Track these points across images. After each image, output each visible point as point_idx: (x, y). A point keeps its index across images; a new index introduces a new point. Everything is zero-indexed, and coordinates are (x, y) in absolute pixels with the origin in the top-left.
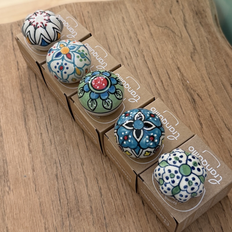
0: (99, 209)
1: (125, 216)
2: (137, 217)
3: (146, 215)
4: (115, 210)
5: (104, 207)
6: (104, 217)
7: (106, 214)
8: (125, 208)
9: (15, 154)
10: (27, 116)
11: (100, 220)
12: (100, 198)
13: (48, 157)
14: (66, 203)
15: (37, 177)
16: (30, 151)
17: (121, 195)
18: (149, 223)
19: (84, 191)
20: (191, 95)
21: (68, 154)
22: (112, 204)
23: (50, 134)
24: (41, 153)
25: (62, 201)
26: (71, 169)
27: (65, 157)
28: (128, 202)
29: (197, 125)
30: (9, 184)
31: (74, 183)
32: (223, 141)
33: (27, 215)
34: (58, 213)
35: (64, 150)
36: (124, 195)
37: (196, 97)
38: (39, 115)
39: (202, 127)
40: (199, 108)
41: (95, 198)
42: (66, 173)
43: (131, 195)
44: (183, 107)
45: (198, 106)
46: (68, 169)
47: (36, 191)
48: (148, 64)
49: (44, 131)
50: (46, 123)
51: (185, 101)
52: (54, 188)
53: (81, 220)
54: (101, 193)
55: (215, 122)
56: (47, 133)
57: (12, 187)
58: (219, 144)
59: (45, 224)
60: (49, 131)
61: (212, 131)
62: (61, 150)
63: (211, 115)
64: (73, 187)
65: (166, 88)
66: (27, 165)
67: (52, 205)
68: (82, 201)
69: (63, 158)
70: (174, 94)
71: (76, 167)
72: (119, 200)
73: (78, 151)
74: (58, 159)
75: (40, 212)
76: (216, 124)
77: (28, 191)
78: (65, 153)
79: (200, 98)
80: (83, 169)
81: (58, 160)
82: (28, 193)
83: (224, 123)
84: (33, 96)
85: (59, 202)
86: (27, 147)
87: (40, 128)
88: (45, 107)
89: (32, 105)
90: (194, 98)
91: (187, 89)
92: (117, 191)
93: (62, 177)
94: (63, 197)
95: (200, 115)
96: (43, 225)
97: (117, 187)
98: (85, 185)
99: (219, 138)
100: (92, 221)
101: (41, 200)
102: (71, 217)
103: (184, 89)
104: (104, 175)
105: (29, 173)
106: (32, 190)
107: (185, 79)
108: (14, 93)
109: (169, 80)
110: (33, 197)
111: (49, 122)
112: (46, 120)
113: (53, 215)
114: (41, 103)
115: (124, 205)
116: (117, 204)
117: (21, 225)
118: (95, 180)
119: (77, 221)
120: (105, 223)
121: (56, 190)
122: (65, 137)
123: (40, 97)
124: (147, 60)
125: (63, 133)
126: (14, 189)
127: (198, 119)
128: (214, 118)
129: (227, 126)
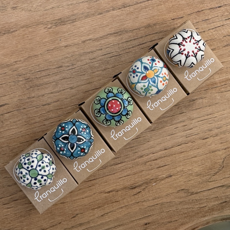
0: (32, 103)
1: (26, 125)
2: (25, 134)
3: (27, 142)
4: (31, 116)
5: (33, 108)
6: (25, 108)
7: (28, 110)
8: (32, 125)
9: (81, 28)
10: (120, 35)
11: (23, 105)
12: (41, 104)
13: (79, 57)
14: (37, 77)
15: (60, 50)
16: (84, 41)
17: (43, 121)
18: (21, 143)
19: (47, 91)
20: (140, 186)
21: (81, 75)
22: (36, 114)
23: (101, 58)
24: (82, 51)
25: (39, 73)
26: (67, 79)
27: (78, 73)
28: (37, 127)
29: (108, 189)
30: (53, 27)
31: (54, 82)
32: (92, 209)
33: (27, 46)
34: (29, 70)
35: (85, 72)
36: (43, 124)
37: (137, 190)
38: (120, 45)
39: (105, 193)
40: (126, 192)
41: (41, 101)
42: (63, 75)
43: (44, 130)
44: (127, 177)
45: (127, 191)
46: (67, 76)
47: (48, 50)
48: (177, 147)
49: (104, 52)
50: (113, 53)
51: (133, 180)
52: (50, 66)
53: (23, 89)
54: (45, 105)
55: (111, 205)
56: (102, 55)
57: (51, 30)
58: (89, 206)
59: (20, 61)
60: (105, 56)
61: (102, 201)
62: (85, 68)
63: (117, 202)
64: (51, 81)
65: (148, 164)
66: (71, 40)
67: (35, 65)
68: (39, 89)
69: (77, 71)
70: (141, 170)
71: (69, 83)
72: (39, 119)
73: (84, 84)
74: (77, 66)
75: (29, 56)
76: (108, 205)
77: (48, 44)
78: (82, 73)
79: (136, 193)
80: (66, 89)
81: (75, 67)
82: (46, 44)
83: (109, 212)
84: (142, 37)
85: (38, 71)
86: (88, 38)
87: (107, 48)
88: (129, 50)
89: (131, 38)
90: (136, 188)
91: (147, 183)
92: (47, 118)
93: (60, 71)
94: (43, 74)
95: (118, 192)
96: (19, 60)
97: (50, 119)
98: (53, 91)
99: (95, 206)
100: (22, 99)
101: (40, 55)
102: (25, 81)
103: (146, 180)
104: (61, 107)
105: (63, 43)
106: (48, 47)
107: (158, 182)
108: (146, 18)
109: (157, 166)
110: (42, 48)
111: (113, 56)
112: (115, 53)
113: (27, 67)
114: (133, 46)
115: (35, 124)
116: (36, 118)
117: (18, 42)
118: (56, 100)
119: (22, 87)
120: (21, 109)
121: (48, 67)
122: (98, 71)
123: (140, 45)
124: (181, 146)
125: (102, 69)
126: (49, 32)
127: (113, 190)
128: (115, 204)
129: (106, 214)
